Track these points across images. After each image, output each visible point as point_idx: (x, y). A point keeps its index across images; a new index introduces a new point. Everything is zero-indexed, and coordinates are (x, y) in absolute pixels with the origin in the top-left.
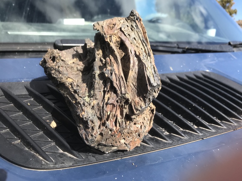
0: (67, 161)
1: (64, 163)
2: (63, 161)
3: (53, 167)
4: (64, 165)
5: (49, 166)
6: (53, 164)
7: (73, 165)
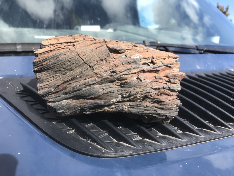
0: (126, 150)
1: (124, 152)
2: (122, 150)
3: (114, 155)
4: (124, 153)
5: (110, 154)
6: (114, 153)
7: (133, 153)
